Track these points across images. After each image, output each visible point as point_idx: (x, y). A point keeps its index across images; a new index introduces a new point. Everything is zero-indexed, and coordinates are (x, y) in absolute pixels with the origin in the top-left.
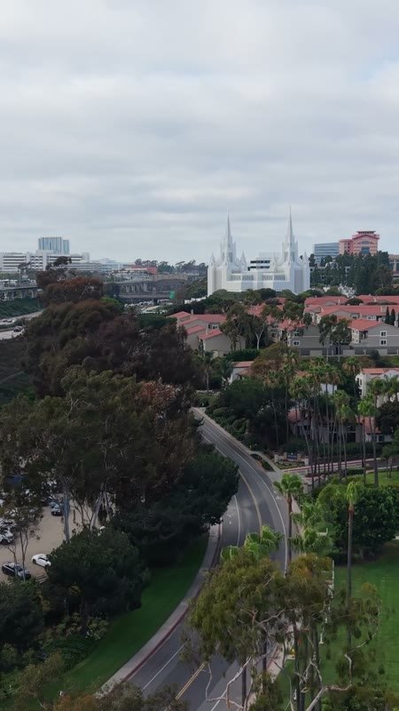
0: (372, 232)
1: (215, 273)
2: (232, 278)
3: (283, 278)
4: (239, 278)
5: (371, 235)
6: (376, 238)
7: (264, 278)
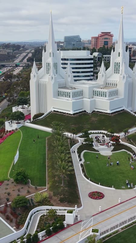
0: (110, 33)
1: (39, 86)
2: (59, 94)
3: (116, 93)
4: (67, 95)
5: (109, 34)
6: (112, 36)
7: (95, 93)
